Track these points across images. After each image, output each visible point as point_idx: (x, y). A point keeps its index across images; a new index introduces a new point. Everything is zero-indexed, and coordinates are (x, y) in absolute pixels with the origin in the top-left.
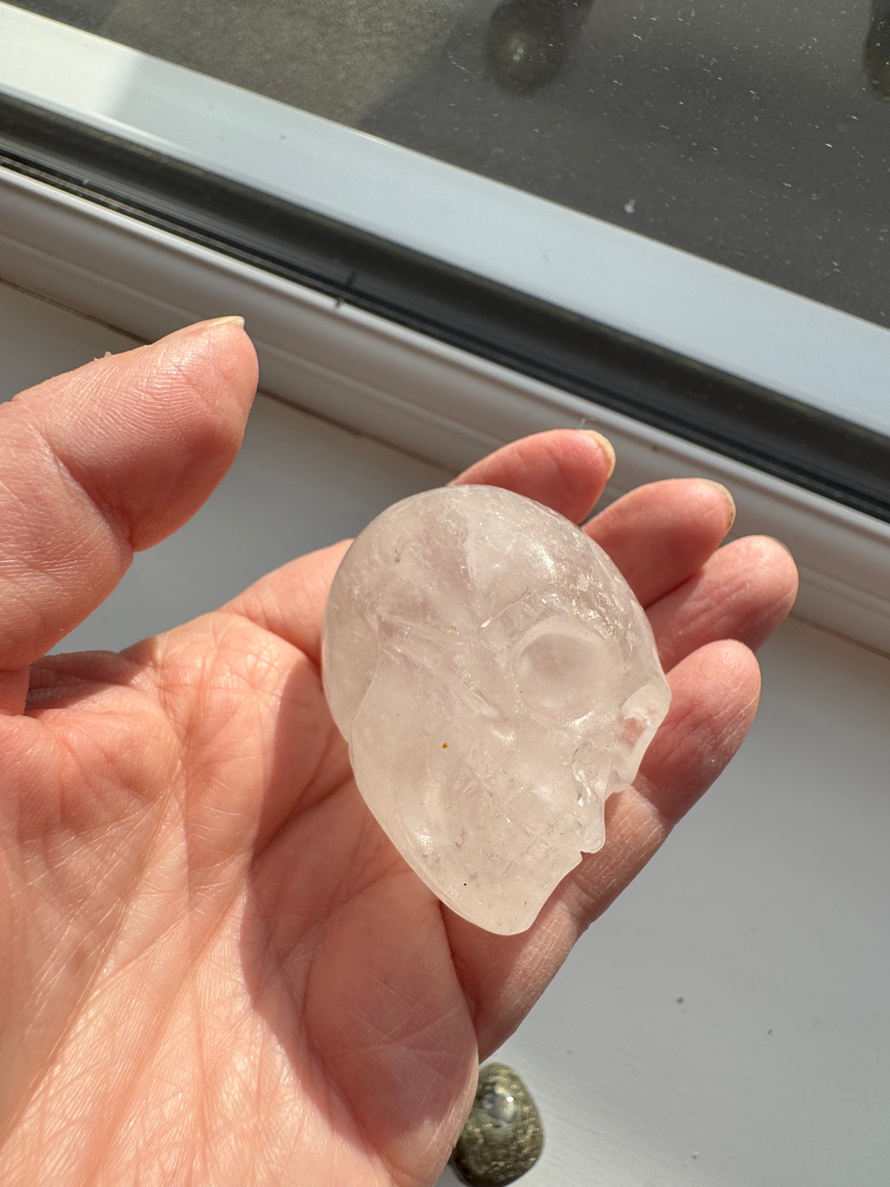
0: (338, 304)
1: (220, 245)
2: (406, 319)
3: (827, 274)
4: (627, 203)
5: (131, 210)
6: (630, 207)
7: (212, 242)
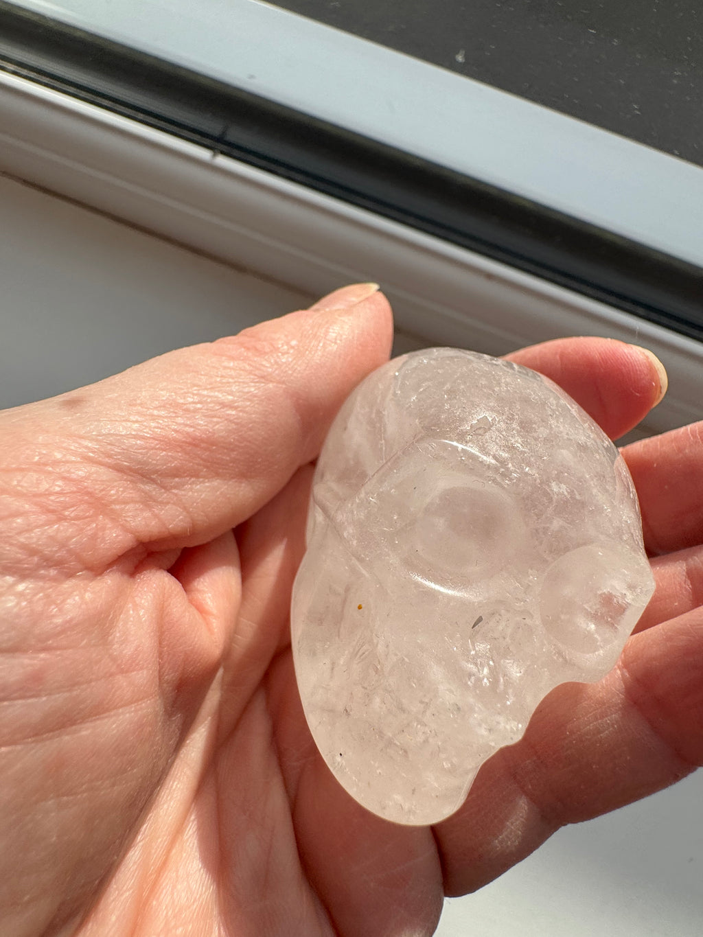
0: (214, 155)
1: (106, 103)
2: (273, 167)
3: (628, 116)
4: (457, 53)
5: (25, 72)
6: (460, 57)
7: (99, 100)
